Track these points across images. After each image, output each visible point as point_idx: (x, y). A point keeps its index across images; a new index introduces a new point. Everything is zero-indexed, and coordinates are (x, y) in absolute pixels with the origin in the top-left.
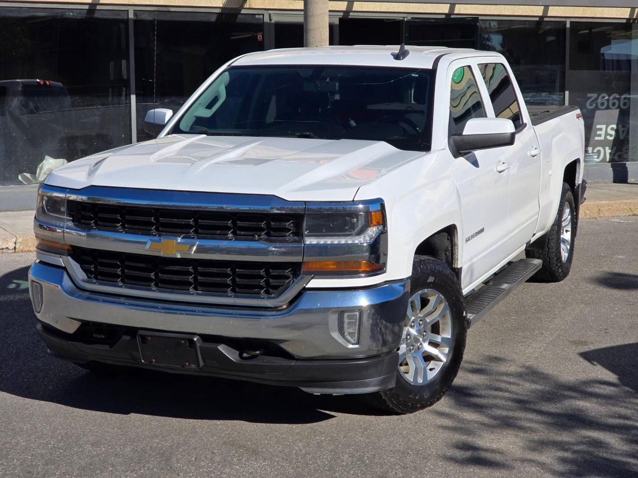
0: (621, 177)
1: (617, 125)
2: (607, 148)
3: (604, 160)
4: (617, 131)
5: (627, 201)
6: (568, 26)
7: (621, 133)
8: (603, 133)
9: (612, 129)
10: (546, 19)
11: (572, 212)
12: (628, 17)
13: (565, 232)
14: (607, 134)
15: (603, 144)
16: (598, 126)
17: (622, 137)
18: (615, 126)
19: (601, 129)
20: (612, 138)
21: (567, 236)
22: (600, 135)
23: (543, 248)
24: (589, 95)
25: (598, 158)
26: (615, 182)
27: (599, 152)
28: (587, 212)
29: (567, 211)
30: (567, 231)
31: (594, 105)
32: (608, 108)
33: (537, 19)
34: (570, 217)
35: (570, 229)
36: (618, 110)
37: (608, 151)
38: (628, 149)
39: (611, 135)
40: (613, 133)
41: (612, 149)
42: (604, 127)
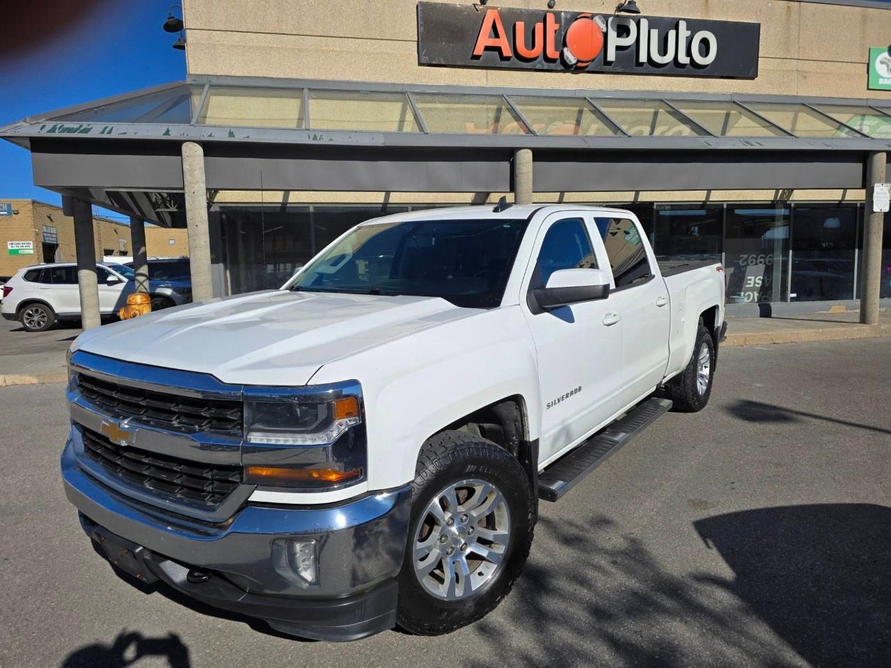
0: (766, 312)
1: (764, 277)
2: (755, 293)
3: (753, 301)
4: (763, 281)
5: (770, 333)
6: (725, 207)
7: (766, 281)
8: (752, 282)
9: (759, 279)
10: (708, 203)
11: (710, 351)
12: (772, 199)
13: (704, 368)
14: (755, 283)
15: (752, 290)
16: (749, 278)
17: (767, 285)
18: (761, 277)
19: (750, 280)
20: (759, 286)
21: (706, 372)
22: (750, 284)
23: (679, 385)
24: (742, 256)
25: (748, 299)
26: (761, 317)
27: (749, 296)
28: (735, 341)
29: (706, 350)
30: (706, 367)
31: (745, 263)
32: (756, 264)
33: (701, 203)
34: (708, 355)
35: (708, 365)
36: (764, 266)
37: (756, 295)
38: (772, 293)
39: (759, 284)
40: (760, 282)
41: (759, 293)
42: (753, 278)
